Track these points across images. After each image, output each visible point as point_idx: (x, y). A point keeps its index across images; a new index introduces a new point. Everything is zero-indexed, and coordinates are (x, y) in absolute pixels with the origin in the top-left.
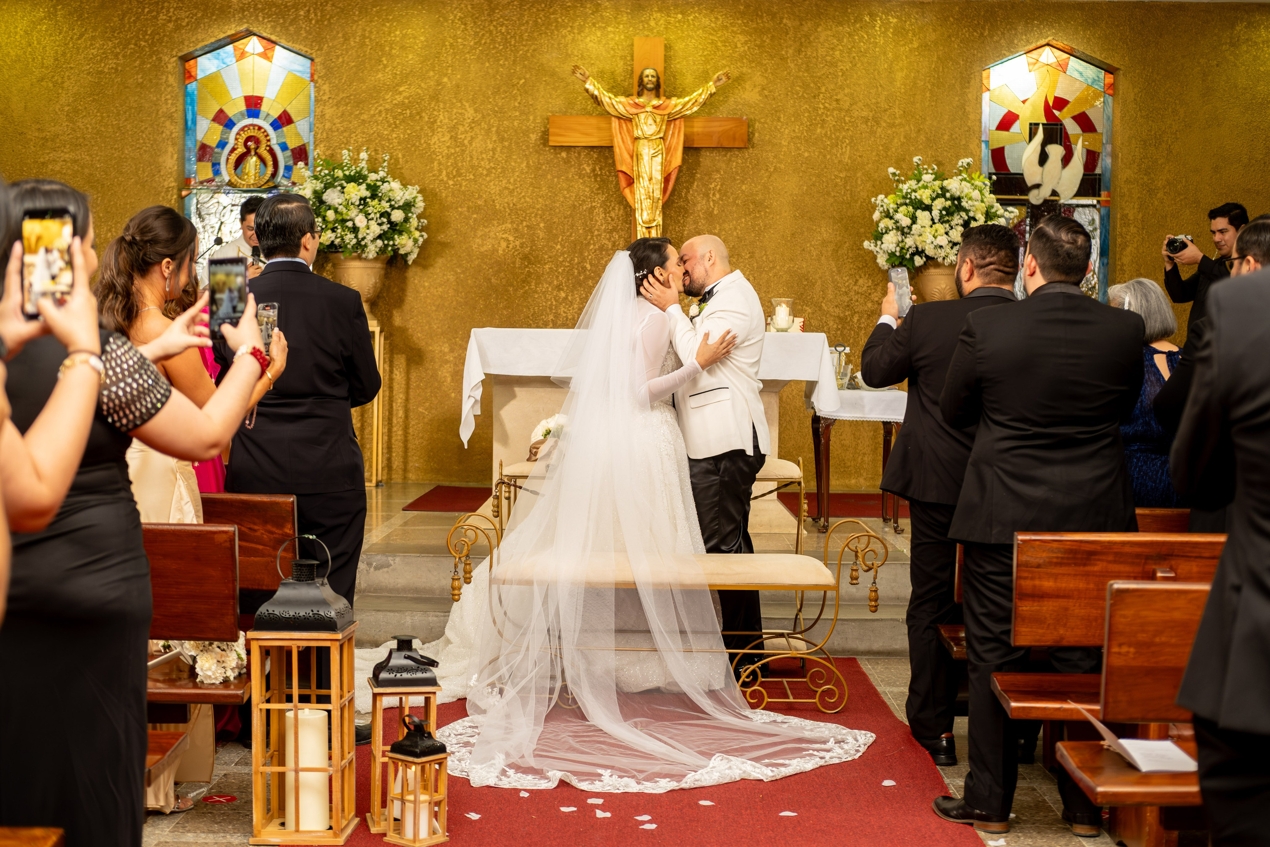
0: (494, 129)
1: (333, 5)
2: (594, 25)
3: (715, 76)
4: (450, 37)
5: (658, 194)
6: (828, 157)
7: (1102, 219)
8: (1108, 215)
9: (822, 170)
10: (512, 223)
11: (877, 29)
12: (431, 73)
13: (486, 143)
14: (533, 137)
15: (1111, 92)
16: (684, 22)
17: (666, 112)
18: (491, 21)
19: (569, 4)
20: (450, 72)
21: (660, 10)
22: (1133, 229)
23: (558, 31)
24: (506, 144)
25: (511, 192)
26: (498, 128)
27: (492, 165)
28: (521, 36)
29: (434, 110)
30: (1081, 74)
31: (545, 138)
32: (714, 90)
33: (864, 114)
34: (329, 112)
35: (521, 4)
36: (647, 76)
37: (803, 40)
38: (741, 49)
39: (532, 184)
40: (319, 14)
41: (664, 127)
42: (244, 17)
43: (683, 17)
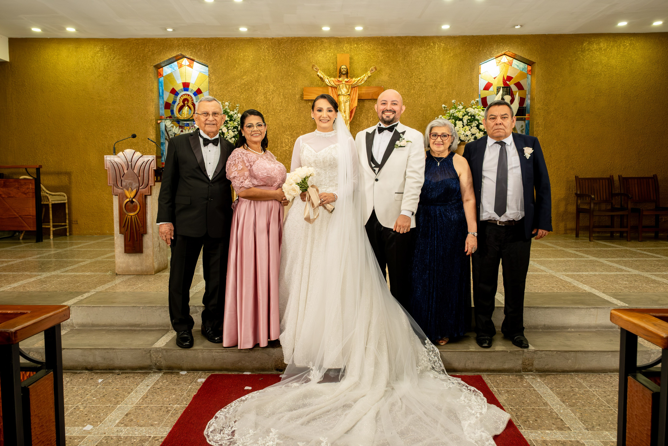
0: (282, 94)
1: (215, 43)
2: (321, 50)
3: (371, 69)
4: (263, 56)
5: (348, 118)
6: (416, 102)
7: (526, 125)
8: (529, 124)
9: (414, 107)
10: (290, 131)
11: (436, 48)
12: (256, 71)
13: (278, 99)
14: (297, 97)
15: (530, 73)
16: (357, 48)
17: (351, 84)
18: (279, 49)
19: (311, 41)
20: (263, 70)
21: (347, 43)
22: (541, 129)
23: (306, 52)
24: (287, 99)
25: (289, 119)
26: (283, 93)
27: (281, 108)
28: (291, 55)
29: (257, 86)
30: (518, 66)
31: (302, 96)
32: (370, 75)
33: (431, 84)
34: (215, 87)
35: (291, 42)
36: (343, 69)
37: (406, 54)
38: (381, 58)
39: (297, 116)
40: (210, 47)
41: (350, 90)
42: (179, 49)
43: (357, 46)
